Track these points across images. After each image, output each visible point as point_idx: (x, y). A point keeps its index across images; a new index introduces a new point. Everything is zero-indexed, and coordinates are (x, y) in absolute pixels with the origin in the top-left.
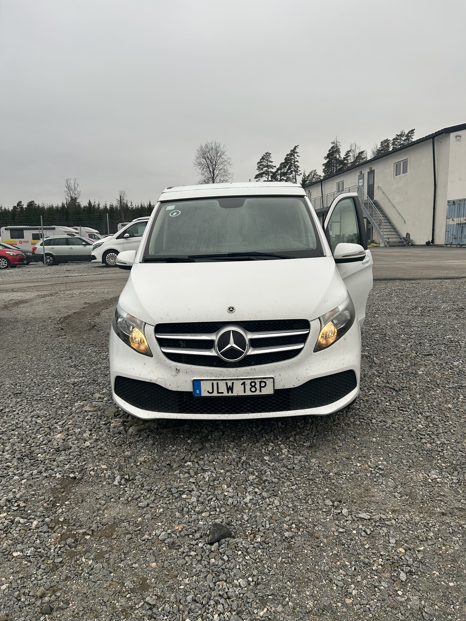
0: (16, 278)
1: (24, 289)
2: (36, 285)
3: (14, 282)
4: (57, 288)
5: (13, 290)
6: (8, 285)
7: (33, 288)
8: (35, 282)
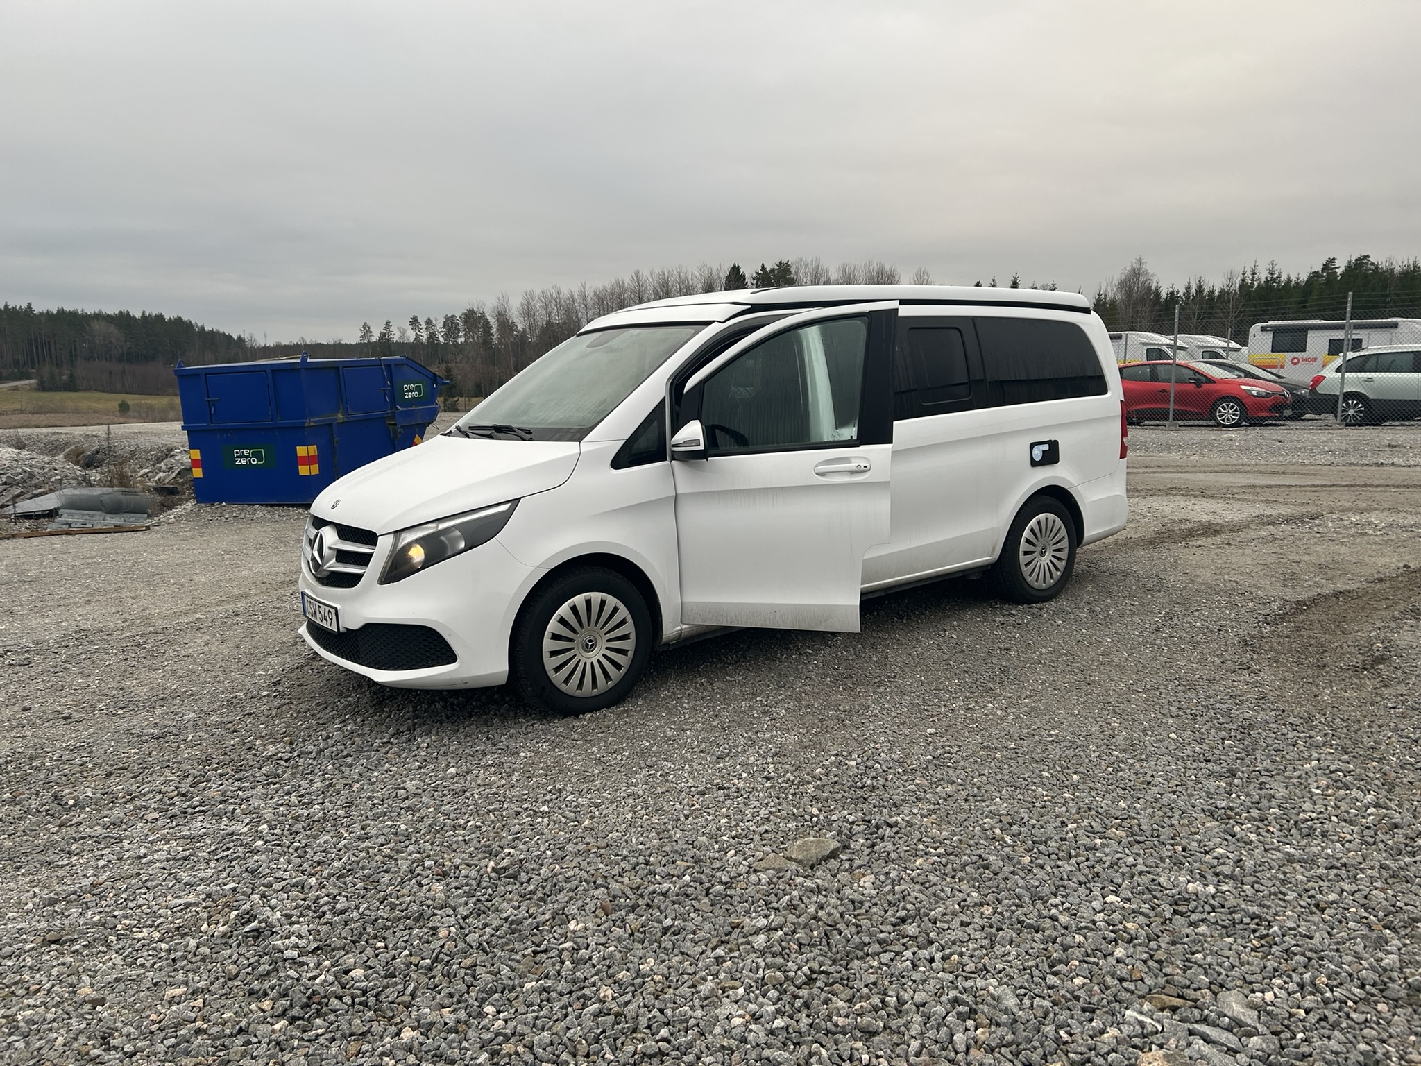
0: (1233, 459)
1: (1235, 491)
2: (1273, 483)
3: (1220, 469)
4: (1326, 500)
5: (1204, 493)
6: (1201, 476)
7: (1259, 490)
8: (1278, 473)
